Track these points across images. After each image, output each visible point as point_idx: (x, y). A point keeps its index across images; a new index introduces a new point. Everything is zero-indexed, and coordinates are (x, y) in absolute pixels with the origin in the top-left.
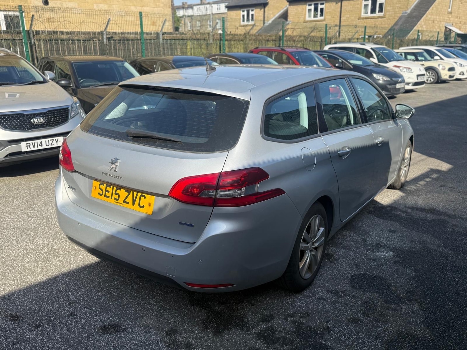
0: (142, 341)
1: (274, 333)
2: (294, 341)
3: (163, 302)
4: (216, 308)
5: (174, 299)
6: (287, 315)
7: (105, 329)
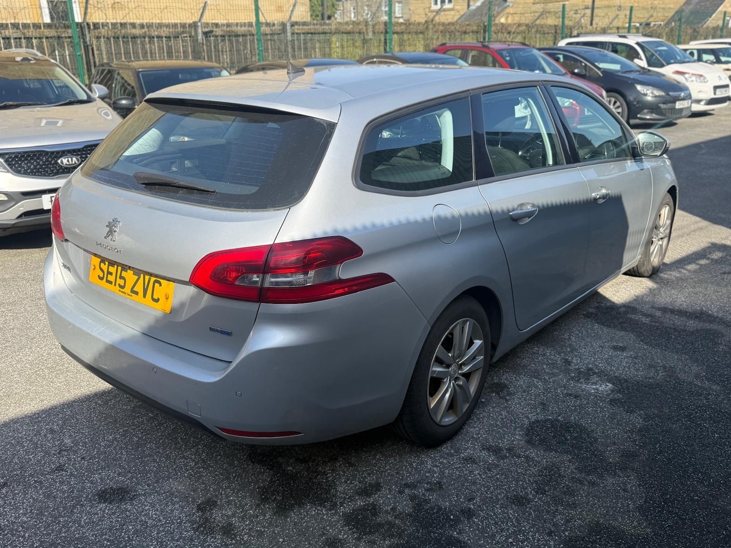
0: (156, 518)
1: (375, 514)
2: (406, 530)
3: (207, 455)
4: (289, 468)
5: (224, 452)
6: (405, 484)
7: (104, 496)
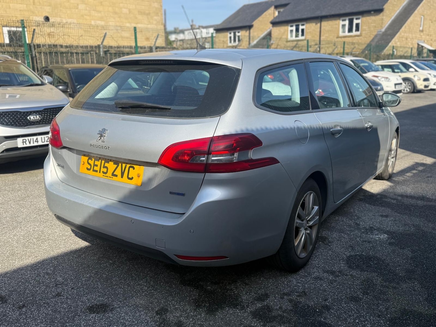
0: (130, 320)
1: (270, 311)
2: (292, 319)
3: (154, 282)
4: (208, 288)
5: (164, 280)
6: (283, 294)
7: (92, 309)
